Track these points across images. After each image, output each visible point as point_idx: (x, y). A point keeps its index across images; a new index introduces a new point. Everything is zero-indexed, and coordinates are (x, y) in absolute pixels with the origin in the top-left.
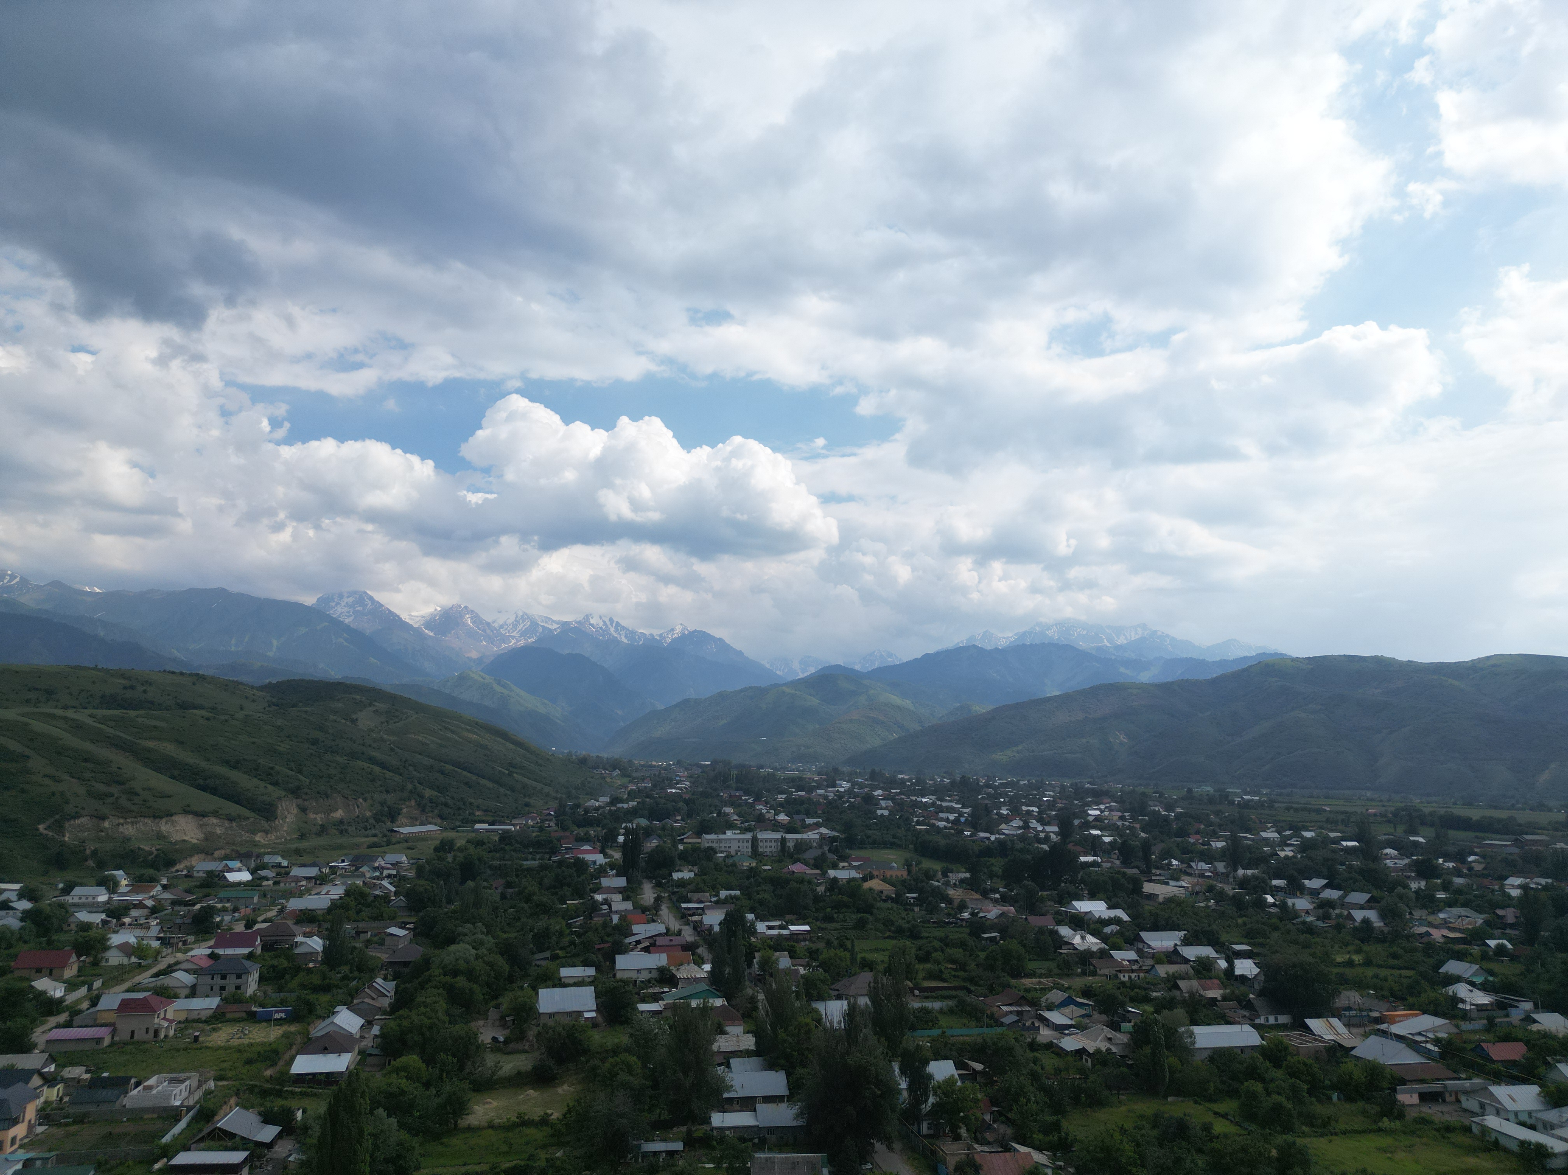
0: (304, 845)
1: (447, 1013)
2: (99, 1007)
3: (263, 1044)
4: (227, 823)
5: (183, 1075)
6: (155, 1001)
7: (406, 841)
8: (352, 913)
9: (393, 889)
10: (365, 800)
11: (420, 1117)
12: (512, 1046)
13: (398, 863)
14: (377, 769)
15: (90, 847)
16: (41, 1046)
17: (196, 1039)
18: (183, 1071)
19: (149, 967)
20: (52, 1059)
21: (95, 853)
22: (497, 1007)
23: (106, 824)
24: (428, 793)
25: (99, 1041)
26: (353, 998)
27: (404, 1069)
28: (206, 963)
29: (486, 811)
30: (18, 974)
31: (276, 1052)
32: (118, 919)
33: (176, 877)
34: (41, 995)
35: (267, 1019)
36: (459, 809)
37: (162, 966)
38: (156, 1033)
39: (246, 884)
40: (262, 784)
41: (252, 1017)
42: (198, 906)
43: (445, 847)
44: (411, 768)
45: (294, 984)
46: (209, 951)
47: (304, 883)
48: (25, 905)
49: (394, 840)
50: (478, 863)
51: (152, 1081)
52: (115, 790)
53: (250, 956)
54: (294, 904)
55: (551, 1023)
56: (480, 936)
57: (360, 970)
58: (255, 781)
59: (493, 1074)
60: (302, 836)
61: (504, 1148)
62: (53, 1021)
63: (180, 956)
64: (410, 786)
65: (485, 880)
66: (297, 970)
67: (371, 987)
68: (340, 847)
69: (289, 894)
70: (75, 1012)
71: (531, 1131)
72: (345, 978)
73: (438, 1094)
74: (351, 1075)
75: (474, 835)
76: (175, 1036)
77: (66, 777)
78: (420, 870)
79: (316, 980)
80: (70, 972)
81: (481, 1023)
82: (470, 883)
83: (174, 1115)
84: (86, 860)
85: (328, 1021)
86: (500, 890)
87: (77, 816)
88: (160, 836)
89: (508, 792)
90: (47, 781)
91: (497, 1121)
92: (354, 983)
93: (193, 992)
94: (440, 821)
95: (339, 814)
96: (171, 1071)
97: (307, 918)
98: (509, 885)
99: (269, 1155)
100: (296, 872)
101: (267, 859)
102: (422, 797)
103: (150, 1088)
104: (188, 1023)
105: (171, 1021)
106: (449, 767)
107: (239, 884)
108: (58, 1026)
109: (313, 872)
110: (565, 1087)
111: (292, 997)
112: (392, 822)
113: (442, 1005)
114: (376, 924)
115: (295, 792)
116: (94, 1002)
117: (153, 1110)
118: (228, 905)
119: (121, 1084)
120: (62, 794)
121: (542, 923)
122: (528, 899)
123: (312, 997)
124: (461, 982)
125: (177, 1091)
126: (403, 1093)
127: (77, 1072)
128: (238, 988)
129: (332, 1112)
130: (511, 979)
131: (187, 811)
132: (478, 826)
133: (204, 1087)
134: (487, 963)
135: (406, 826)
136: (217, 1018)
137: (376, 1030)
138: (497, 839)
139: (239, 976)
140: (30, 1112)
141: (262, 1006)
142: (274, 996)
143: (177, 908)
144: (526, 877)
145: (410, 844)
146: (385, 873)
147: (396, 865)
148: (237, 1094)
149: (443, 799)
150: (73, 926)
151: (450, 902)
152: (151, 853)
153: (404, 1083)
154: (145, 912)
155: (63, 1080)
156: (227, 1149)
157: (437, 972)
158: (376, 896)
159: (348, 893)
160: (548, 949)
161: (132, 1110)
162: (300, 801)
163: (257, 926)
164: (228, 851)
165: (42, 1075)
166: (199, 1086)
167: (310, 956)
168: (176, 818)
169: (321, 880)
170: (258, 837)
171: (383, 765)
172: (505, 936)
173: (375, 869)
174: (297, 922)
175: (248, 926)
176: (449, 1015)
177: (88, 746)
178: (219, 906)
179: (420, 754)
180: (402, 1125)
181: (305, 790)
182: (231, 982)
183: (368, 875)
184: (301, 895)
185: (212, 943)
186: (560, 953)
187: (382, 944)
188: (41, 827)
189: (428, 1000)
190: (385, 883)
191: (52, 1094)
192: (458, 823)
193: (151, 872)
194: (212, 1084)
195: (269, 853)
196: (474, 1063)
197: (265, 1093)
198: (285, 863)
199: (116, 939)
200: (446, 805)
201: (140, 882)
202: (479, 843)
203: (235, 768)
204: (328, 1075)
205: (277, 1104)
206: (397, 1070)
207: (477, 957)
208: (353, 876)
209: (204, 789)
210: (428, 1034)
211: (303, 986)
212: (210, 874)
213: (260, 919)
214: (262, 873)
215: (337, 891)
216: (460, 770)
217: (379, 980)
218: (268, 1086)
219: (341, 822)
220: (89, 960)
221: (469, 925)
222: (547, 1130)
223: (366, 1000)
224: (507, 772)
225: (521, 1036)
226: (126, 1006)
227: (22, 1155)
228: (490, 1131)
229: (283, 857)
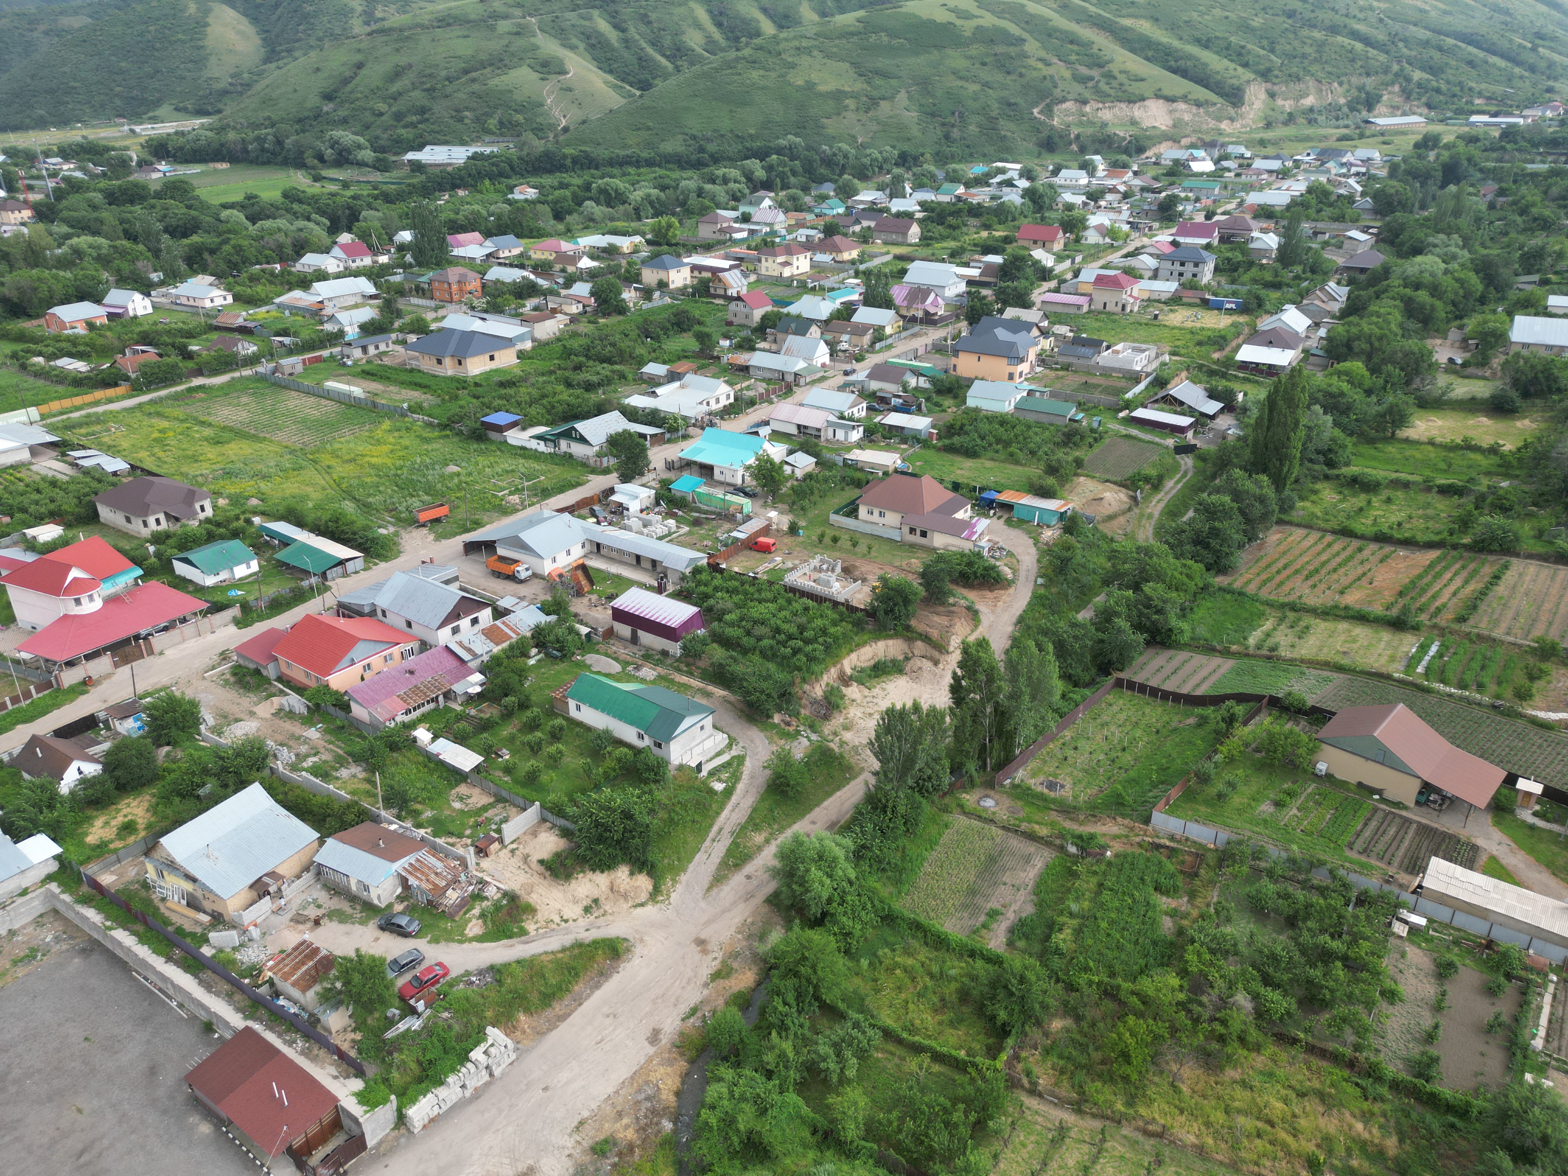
0: (1269, 135)
1: (1401, 326)
2: (1080, 279)
3: (1214, 330)
4: (1194, 109)
5: (1144, 346)
6: (1124, 278)
7: (1382, 134)
8: (1312, 212)
9: (1359, 189)
10: (1341, 84)
11: (1357, 420)
12: (1471, 370)
13: (1369, 159)
14: (1359, 46)
15: (1075, 131)
16: (1038, 305)
17: (1156, 317)
18: (1144, 342)
19: (1119, 248)
20: (1046, 316)
21: (1078, 137)
22: (1461, 328)
23: (1088, 109)
24: (1417, 75)
25: (1079, 307)
26: (1302, 298)
27: (1347, 373)
28: (1168, 250)
29: (1489, 98)
30: (1021, 243)
31: (1224, 338)
32: (1096, 201)
33: (1145, 164)
34: (1038, 262)
35: (1219, 307)
36: (1454, 96)
37: (1130, 248)
38: (1124, 307)
39: (1209, 175)
40: (1232, 65)
41: (1205, 304)
42: (1163, 194)
43: (1428, 142)
44: (1401, 44)
45: (1246, 277)
46: (1171, 239)
47: (1265, 176)
48: (1024, 184)
49: (1368, 133)
50: (1465, 163)
51: (1119, 347)
52: (1095, 73)
53: (1208, 247)
54: (1254, 198)
55: (1525, 352)
56: (1453, 249)
57: (1313, 271)
58: (1226, 62)
59: (1444, 394)
60: (1268, 125)
61: (1443, 466)
62: (1046, 285)
63: (1146, 241)
64: (1396, 68)
65: (1472, 185)
66: (1251, 264)
67: (1322, 289)
68: (1307, 139)
69: (1249, 188)
70: (1062, 281)
71: (1477, 457)
72: (1297, 277)
73: (1379, 402)
74: (1295, 372)
75: (1467, 129)
76: (1139, 312)
77: (1055, 60)
78: (1394, 170)
79: (1268, 277)
80: (1058, 246)
81: (1438, 341)
82: (1453, 188)
83: (1136, 378)
84: (1070, 144)
85: (1275, 317)
86: (1489, 197)
87: (1064, 100)
88: (1134, 122)
89: (1527, 74)
90: (1040, 65)
91: (1439, 440)
92: (1306, 284)
93: (1155, 275)
94: (1425, 111)
95: (1309, 101)
96: (1134, 341)
97: (1265, 213)
98: (1502, 192)
99: (1211, 425)
100: (1258, 164)
101: (1231, 149)
102: (1408, 80)
103: (1117, 352)
104: (1150, 301)
105: (1136, 299)
106: (1451, 41)
107: (1202, 174)
108: (1049, 291)
109: (1276, 165)
110: (1527, 422)
111: (1244, 290)
112: (1369, 111)
113: (1397, 317)
114: (1336, 225)
115: (1265, 75)
116: (1076, 274)
117: (1119, 370)
118: (1190, 195)
119: (1095, 345)
120: (1052, 77)
121: (1537, 241)
122: (1523, 212)
123: (1263, 293)
124: (1423, 296)
125: (1138, 358)
126: (1342, 394)
127: (1063, 330)
128: (1195, 275)
129: (1271, 402)
130: (1482, 300)
131: (1158, 96)
132: (1474, 118)
133: (1161, 359)
134: (1457, 280)
135: (1385, 116)
136: (1175, 300)
137: (1322, 332)
138: (1497, 134)
139: (1196, 265)
140: (1032, 356)
141: (1215, 294)
142: (1227, 287)
143: (1145, 195)
144: (1526, 183)
145: (1386, 138)
146: (1354, 170)
147: (1367, 161)
148: (1188, 369)
149: (1435, 84)
150: (1060, 206)
151: (1423, 207)
152: (1124, 139)
153: (1345, 386)
154: (1118, 196)
155: (1054, 334)
156: (1176, 413)
157: (1397, 283)
158: (1340, 196)
159: (1310, 190)
160: (1538, 271)
161: (1103, 368)
162: (1269, 85)
163: (1216, 218)
164: (1194, 139)
165: (1039, 328)
166: (1157, 357)
167: (1263, 253)
168: (1147, 103)
169: (1283, 174)
170: (1224, 125)
171: (1367, 41)
172: (1485, 252)
173: (1343, 165)
174: (1256, 217)
175: (1209, 217)
176: (1403, 328)
177: (1073, 27)
178: (1183, 195)
179: (1415, 25)
180: (1336, 424)
181: (1276, 72)
182: (1189, 268)
183: (1334, 171)
184: (1261, 189)
185: (1174, 230)
186: (1553, 278)
187: (1340, 247)
188: (1035, 111)
189: (1382, 310)
190: (1352, 181)
191: (1046, 344)
192: (1449, 114)
193: (1124, 157)
194: (1167, 358)
195: (1232, 143)
196: (1423, 379)
197: (1212, 373)
198: (1248, 154)
199: (1094, 220)
200: (1438, 91)
201: (1117, 167)
202: (1472, 140)
203: (1207, 47)
204: (1270, 366)
205: (1221, 384)
206: (1339, 374)
207: (1446, 272)
208: (1318, 171)
209: (1174, 71)
210: (1376, 344)
211: (1255, 281)
212: (1176, 162)
213: (1219, 211)
214: (1225, 164)
215: (1298, 187)
216: (1463, 45)
217: (1332, 284)
218: (1215, 367)
219: (1311, 110)
220: (1073, 237)
221: (1442, 236)
222: (1494, 460)
223: (1316, 301)
224: (1529, 45)
225: (1484, 363)
226: (1100, 281)
227: (1027, 386)
228: (1430, 448)
229: (1247, 147)
